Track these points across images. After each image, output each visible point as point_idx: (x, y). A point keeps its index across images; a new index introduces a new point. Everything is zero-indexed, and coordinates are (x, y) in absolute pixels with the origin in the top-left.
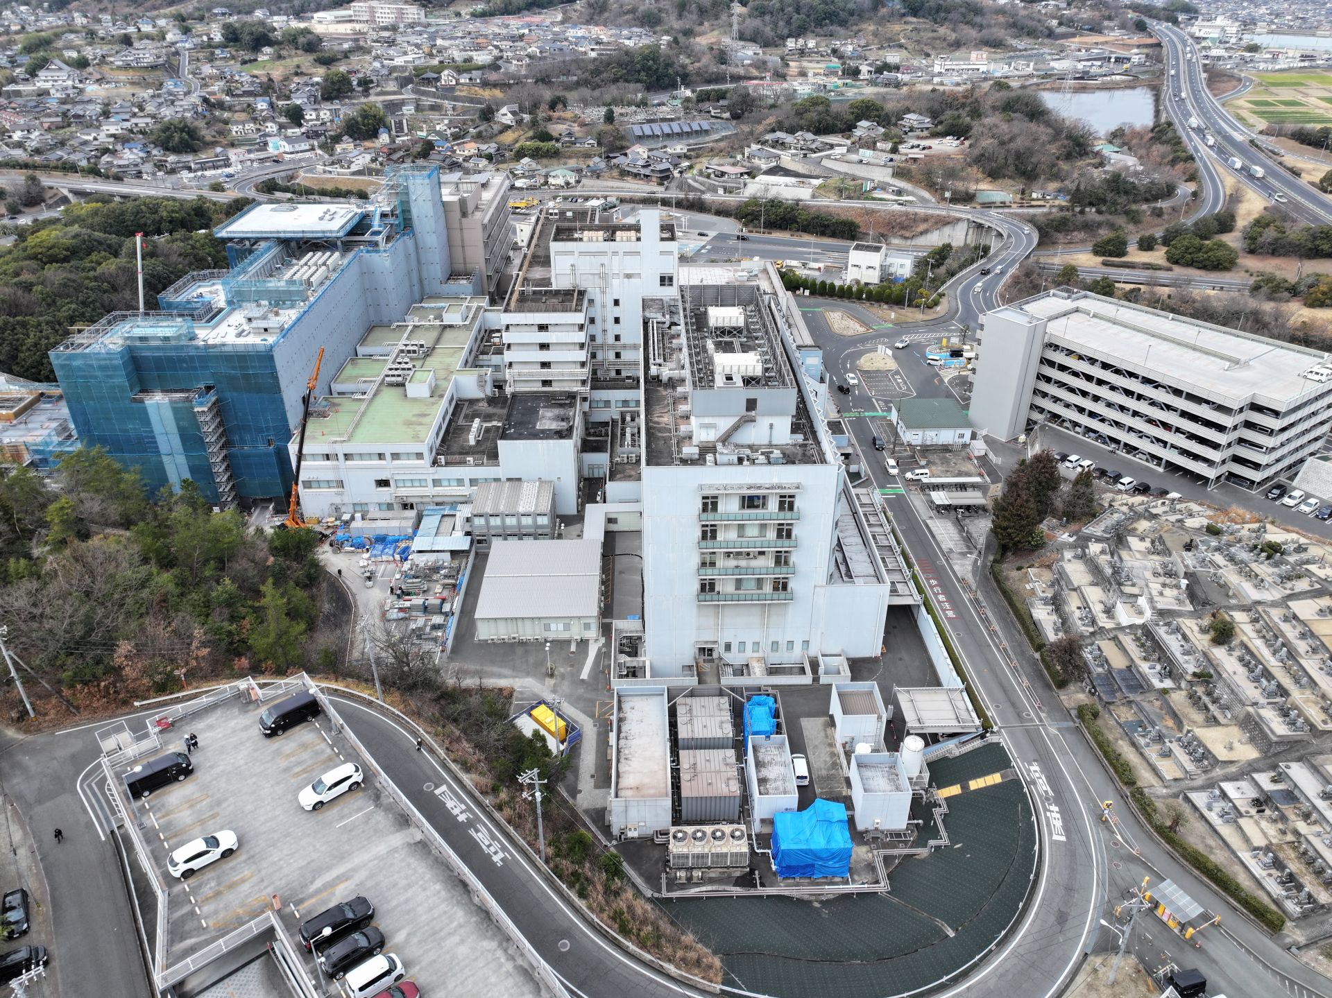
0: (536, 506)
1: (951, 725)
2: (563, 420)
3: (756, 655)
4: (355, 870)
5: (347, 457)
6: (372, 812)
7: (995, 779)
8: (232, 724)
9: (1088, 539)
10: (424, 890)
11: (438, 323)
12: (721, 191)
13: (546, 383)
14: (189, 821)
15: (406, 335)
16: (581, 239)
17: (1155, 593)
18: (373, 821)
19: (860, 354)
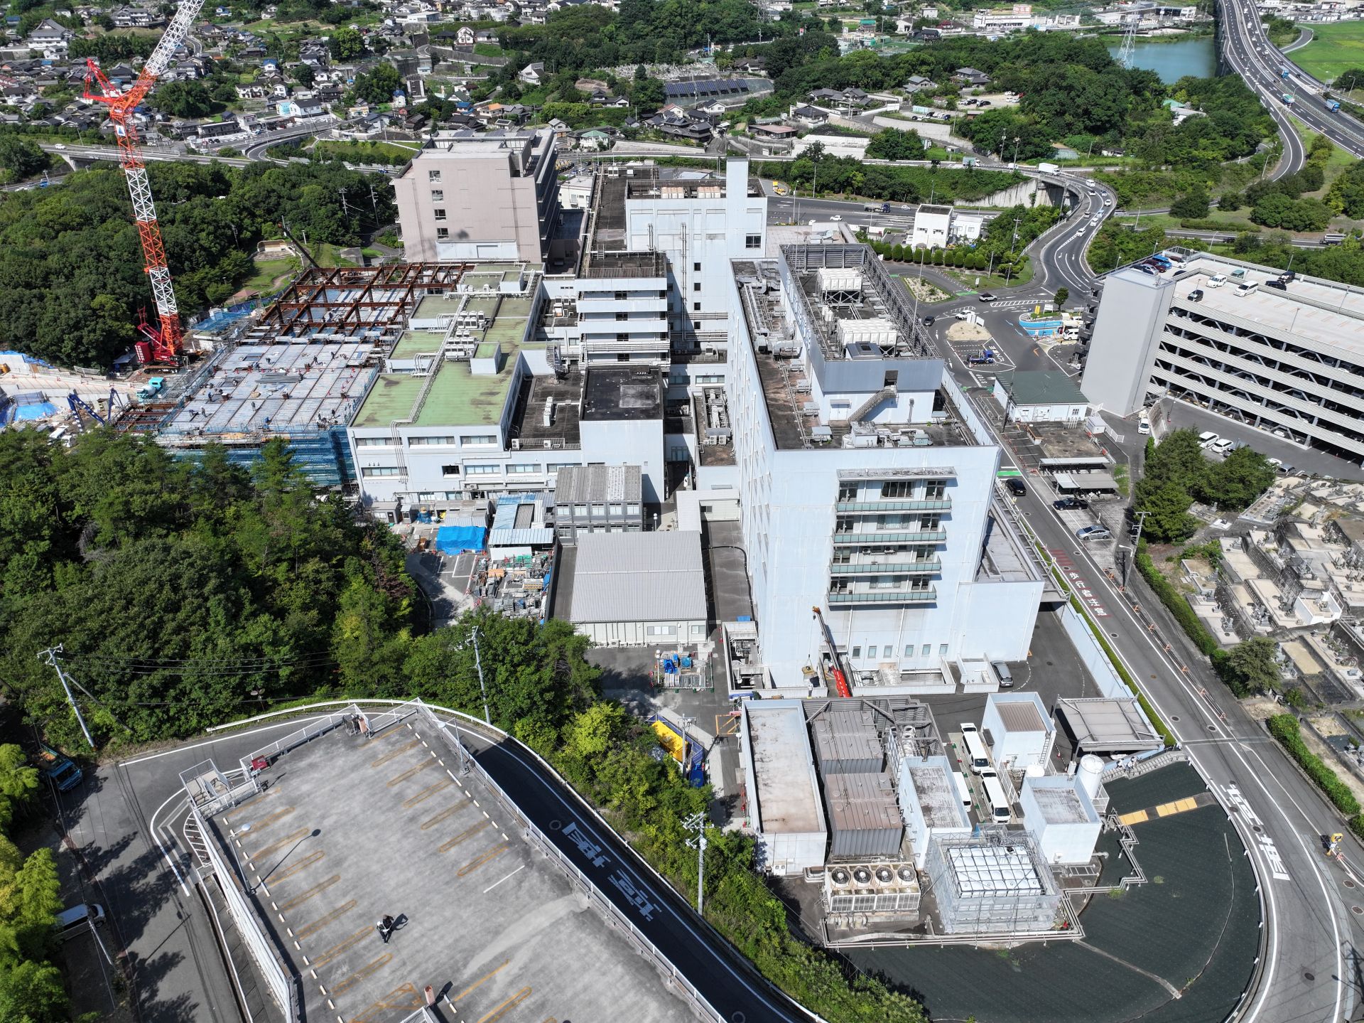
0: (626, 493)
1: (1129, 742)
2: (648, 398)
3: (888, 660)
4: (515, 949)
5: (411, 440)
6: (524, 873)
7: (1188, 804)
8: (340, 762)
9: (1250, 525)
10: (604, 974)
11: (494, 292)
12: (766, 153)
13: (622, 357)
14: (305, 886)
15: (461, 306)
16: (659, 197)
17: (1342, 588)
18: (526, 885)
19: (948, 324)
